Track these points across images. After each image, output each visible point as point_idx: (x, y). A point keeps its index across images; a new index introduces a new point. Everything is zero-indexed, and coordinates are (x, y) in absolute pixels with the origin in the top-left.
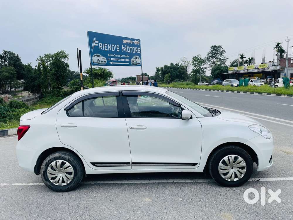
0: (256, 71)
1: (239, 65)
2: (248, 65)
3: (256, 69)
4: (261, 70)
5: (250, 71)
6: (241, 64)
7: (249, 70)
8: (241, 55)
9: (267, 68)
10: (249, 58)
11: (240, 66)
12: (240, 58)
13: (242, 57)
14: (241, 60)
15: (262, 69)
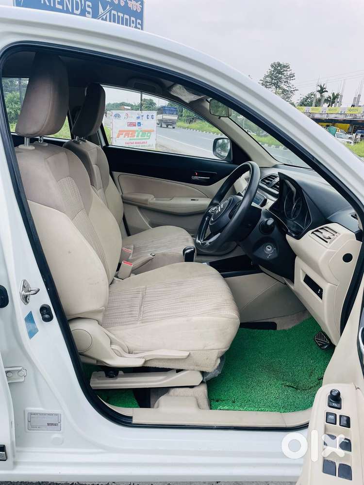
0: (341, 117)
1: (314, 104)
2: (328, 106)
3: (341, 114)
4: (350, 117)
5: (332, 117)
6: (318, 103)
7: (330, 115)
8: (321, 87)
9: (360, 115)
10: (333, 94)
11: (316, 106)
12: (319, 91)
13: (322, 91)
14: (318, 96)
15: (351, 115)
